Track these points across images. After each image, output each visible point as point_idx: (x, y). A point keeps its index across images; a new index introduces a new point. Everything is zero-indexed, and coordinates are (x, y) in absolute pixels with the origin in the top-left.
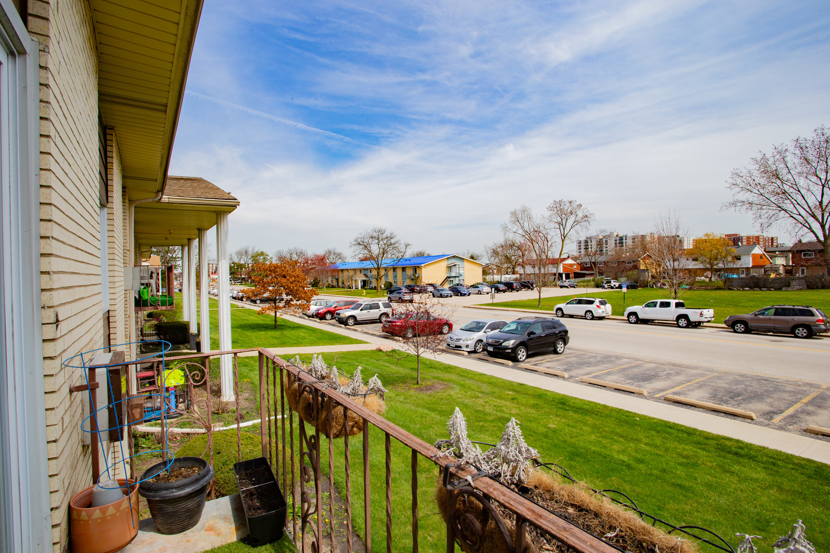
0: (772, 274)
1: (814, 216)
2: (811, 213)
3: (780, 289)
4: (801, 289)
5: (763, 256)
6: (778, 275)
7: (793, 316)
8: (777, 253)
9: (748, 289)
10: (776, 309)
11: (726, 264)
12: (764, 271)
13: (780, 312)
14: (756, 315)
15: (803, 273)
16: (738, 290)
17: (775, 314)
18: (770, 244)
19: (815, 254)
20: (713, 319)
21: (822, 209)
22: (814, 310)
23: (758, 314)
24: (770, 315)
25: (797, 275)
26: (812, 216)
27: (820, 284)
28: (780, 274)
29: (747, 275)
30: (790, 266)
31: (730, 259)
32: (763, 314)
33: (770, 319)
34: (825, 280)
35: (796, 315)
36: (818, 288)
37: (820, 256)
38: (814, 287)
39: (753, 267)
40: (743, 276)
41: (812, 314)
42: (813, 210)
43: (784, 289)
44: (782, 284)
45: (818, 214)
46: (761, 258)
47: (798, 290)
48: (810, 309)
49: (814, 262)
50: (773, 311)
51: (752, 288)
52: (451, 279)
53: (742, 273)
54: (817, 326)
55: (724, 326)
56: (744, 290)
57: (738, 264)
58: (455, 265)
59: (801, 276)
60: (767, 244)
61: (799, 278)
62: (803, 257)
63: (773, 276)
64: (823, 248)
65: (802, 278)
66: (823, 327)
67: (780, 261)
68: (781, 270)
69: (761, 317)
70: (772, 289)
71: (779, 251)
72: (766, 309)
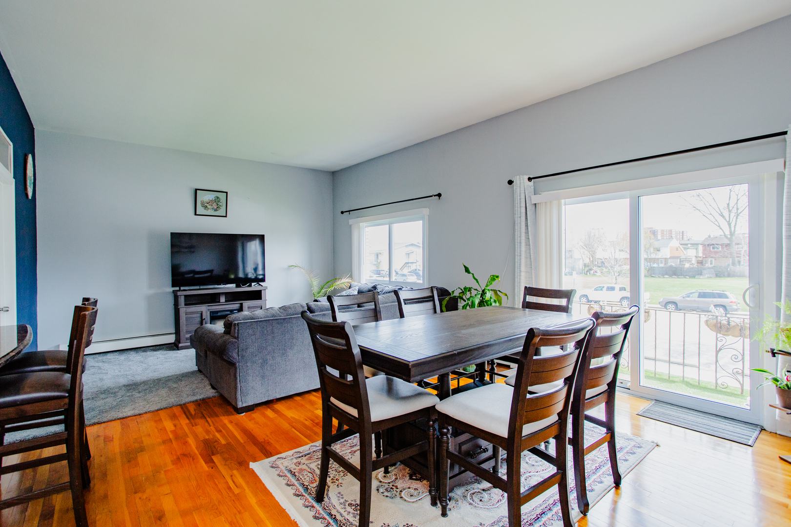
0: (686, 264)
1: (723, 216)
2: (720, 213)
3: (694, 277)
4: (711, 277)
5: (679, 249)
6: (692, 265)
7: (712, 298)
8: (689, 245)
9: (667, 276)
10: (700, 293)
11: (649, 255)
12: (680, 261)
13: (703, 295)
14: (684, 298)
15: (711, 264)
16: (659, 277)
17: (699, 297)
18: (681, 237)
19: (722, 247)
20: (649, 301)
21: (729, 210)
22: (727, 293)
23: (686, 297)
24: (695, 297)
25: (707, 265)
26: (721, 216)
27: (726, 273)
28: (692, 264)
29: (665, 264)
30: (701, 257)
31: (652, 250)
32: (689, 297)
33: (695, 300)
34: (730, 269)
35: (715, 298)
36: (724, 276)
37: (727, 250)
38: (722, 275)
39: (671, 258)
40: (662, 265)
41: (726, 297)
42: (722, 210)
43: (696, 277)
44: (696, 273)
45: (726, 214)
46: (677, 249)
47: (708, 277)
48: (725, 293)
49: (721, 254)
50: (697, 294)
51: (671, 276)
52: (410, 265)
53: (662, 263)
54: (730, 306)
55: (659, 306)
56: (664, 277)
57: (659, 255)
58: (413, 252)
59: (710, 266)
60: (678, 237)
61: (709, 268)
62: (711, 250)
63: (687, 265)
64: (729, 242)
65: (712, 268)
66: (735, 307)
67: (691, 253)
68: (694, 261)
69: (688, 299)
70: (687, 277)
71: (691, 244)
72: (692, 293)
